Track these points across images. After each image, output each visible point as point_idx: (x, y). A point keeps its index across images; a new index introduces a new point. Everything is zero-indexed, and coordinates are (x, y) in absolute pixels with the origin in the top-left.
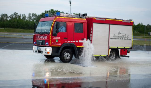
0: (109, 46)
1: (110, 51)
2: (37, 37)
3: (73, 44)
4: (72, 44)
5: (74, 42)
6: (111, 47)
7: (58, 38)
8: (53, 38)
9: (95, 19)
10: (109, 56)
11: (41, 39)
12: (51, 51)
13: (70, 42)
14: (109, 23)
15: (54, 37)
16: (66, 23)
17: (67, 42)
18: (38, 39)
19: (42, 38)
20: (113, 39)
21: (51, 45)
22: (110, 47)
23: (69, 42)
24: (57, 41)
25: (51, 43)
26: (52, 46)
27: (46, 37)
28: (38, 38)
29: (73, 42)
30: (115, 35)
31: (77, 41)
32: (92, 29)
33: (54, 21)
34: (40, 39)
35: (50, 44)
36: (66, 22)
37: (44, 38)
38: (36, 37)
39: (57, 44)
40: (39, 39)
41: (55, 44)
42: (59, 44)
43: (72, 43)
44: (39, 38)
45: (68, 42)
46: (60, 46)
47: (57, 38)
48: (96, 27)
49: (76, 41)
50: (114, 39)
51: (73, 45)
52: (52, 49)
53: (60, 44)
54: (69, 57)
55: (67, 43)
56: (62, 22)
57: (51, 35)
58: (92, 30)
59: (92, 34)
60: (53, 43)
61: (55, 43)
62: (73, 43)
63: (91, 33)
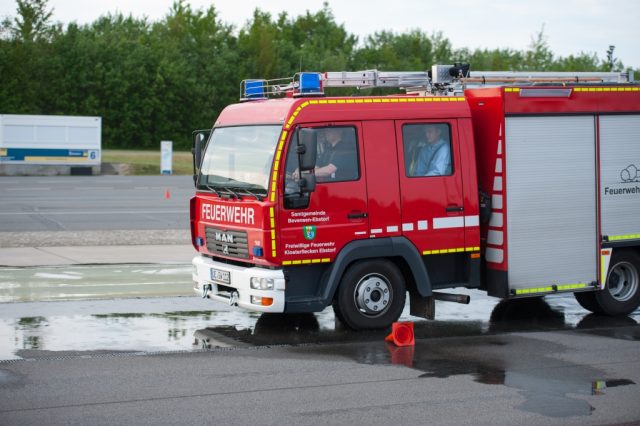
0: (603, 234)
1: (606, 260)
2: (205, 208)
3: (402, 240)
4: (395, 240)
5: (408, 227)
6: (611, 239)
7: (314, 220)
8: (290, 221)
9: (518, 93)
10: (603, 287)
11: (227, 223)
12: (283, 293)
13: (385, 230)
14: (595, 110)
15: (293, 214)
16: (355, 128)
17: (369, 233)
18: (210, 221)
19: (230, 217)
20: (620, 191)
21: (281, 256)
22: (606, 238)
23: (380, 231)
24: (310, 232)
25: (280, 249)
26: (285, 263)
27: (252, 216)
28: (213, 218)
29: (400, 228)
30: (632, 170)
31: (423, 225)
32: (499, 152)
33: (288, 126)
34: (222, 222)
35: (274, 254)
36: (358, 124)
37: (239, 218)
38: (204, 211)
39: (313, 248)
40: (215, 221)
41: (298, 252)
42: (322, 251)
43: (393, 234)
44: (218, 219)
45: (373, 231)
46: (327, 260)
47: (311, 217)
48: (521, 136)
49: (416, 226)
50: (628, 191)
51: (403, 245)
52: (283, 281)
53: (328, 247)
54: (380, 305)
55: (366, 237)
56: (330, 126)
57: (274, 207)
58: (503, 156)
59: (503, 174)
60: (292, 249)
61: (301, 245)
62: (401, 233)
63: (498, 169)
